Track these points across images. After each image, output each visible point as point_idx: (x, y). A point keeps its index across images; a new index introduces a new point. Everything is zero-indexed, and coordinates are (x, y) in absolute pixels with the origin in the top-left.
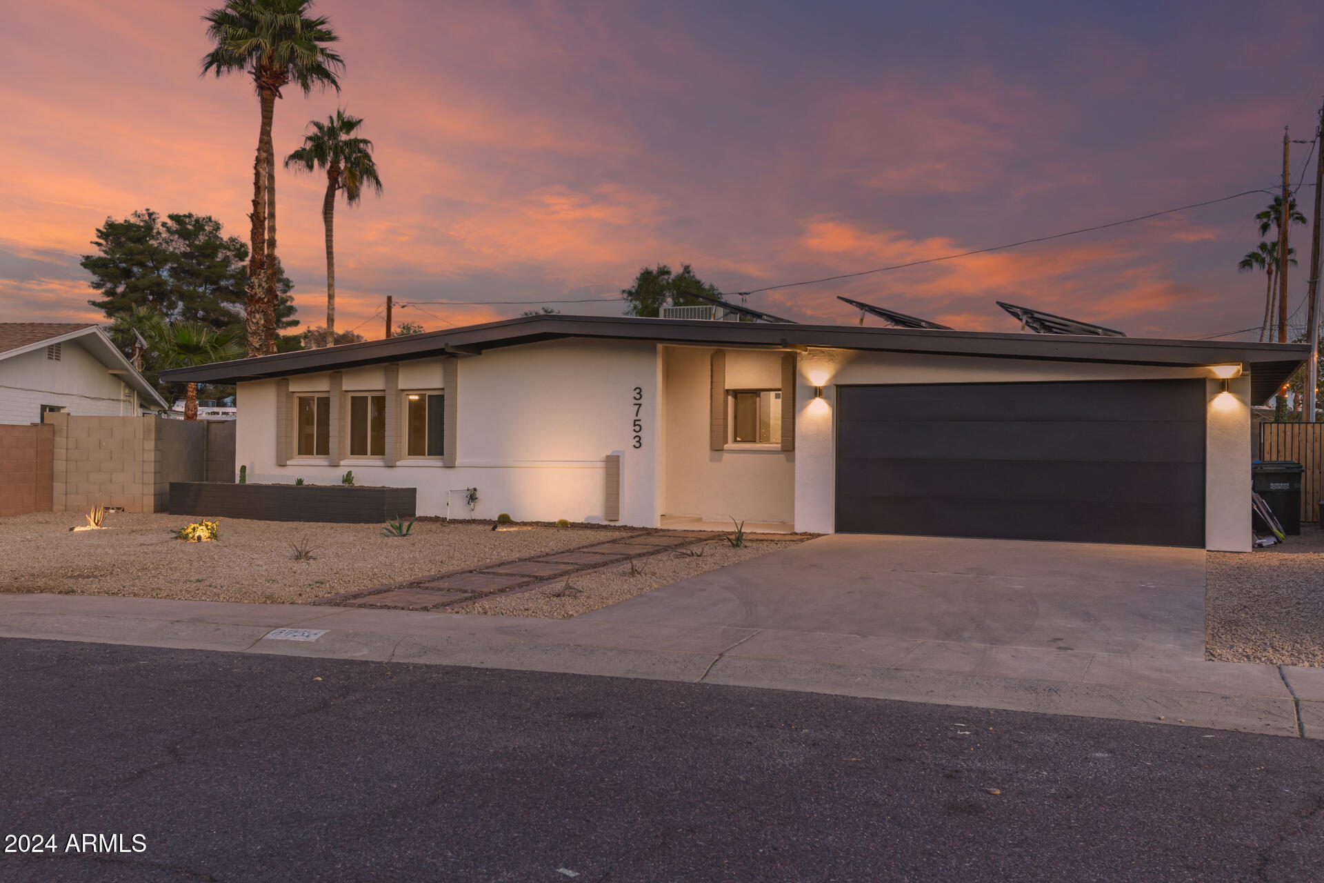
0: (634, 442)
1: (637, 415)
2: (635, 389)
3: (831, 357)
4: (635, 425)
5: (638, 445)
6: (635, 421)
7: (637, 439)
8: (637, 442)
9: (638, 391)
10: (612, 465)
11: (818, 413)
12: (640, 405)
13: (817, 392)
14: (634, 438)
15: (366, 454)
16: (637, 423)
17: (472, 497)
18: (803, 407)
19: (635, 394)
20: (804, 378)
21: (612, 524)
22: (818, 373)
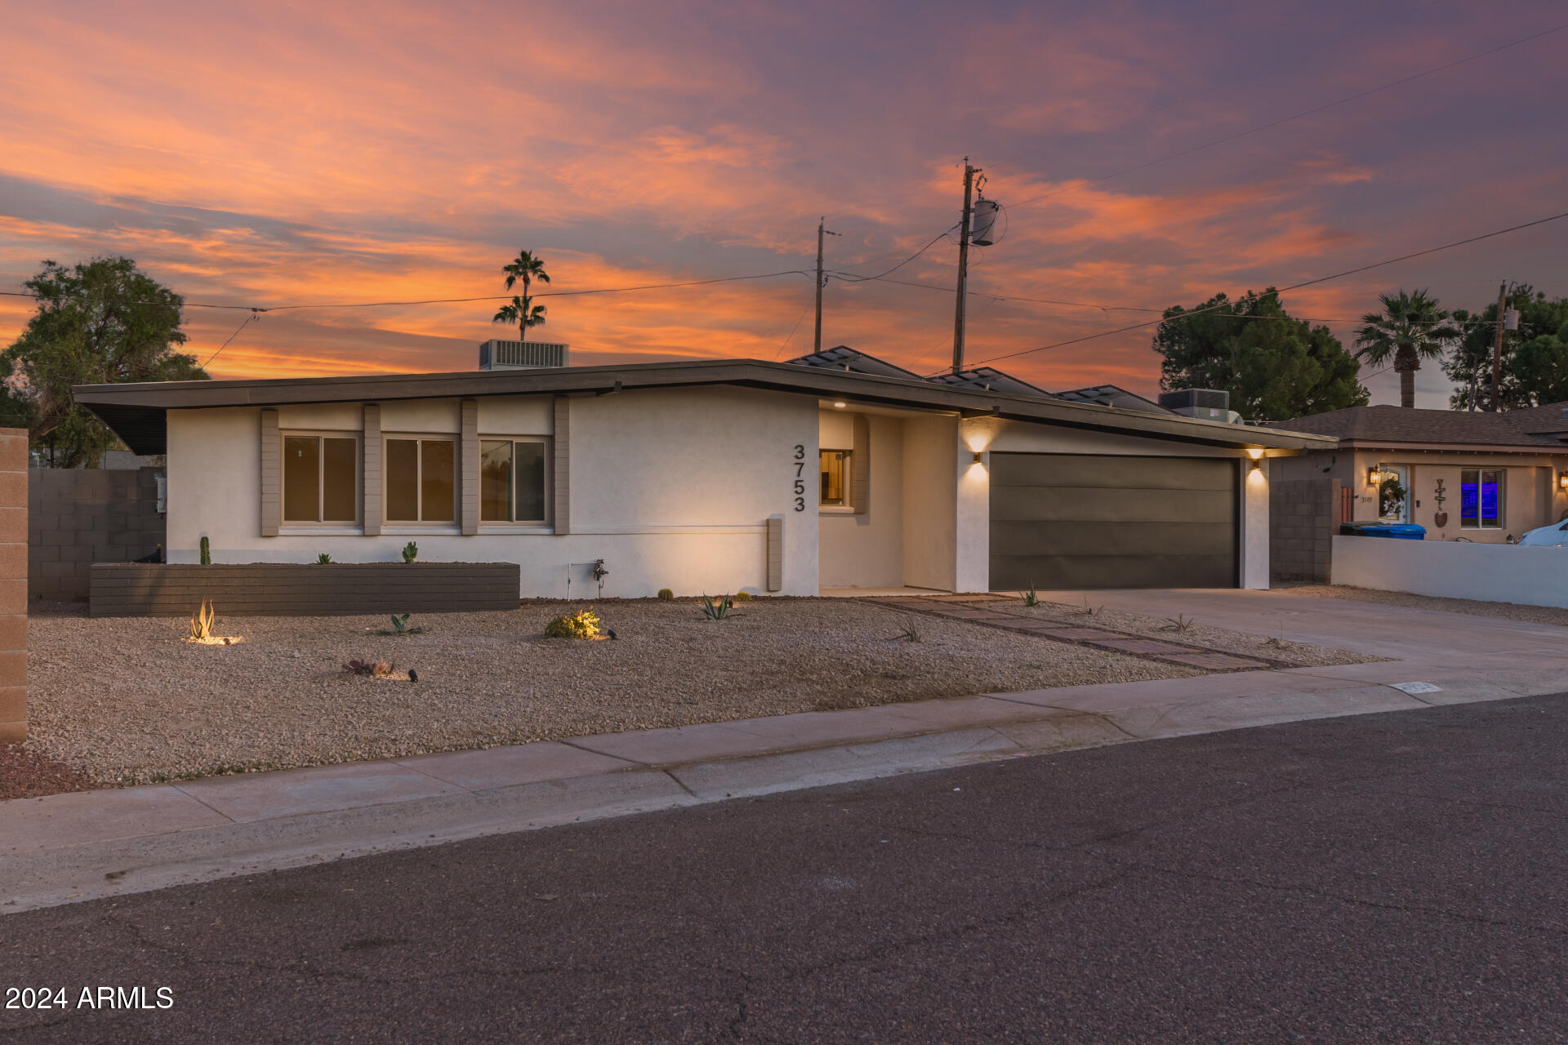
0: (796, 505)
1: (799, 475)
2: (797, 447)
3: (988, 425)
4: (796, 486)
5: (800, 508)
6: (797, 481)
7: (799, 501)
8: (800, 504)
9: (799, 449)
10: (772, 531)
11: (977, 477)
12: (802, 464)
13: (977, 458)
14: (797, 500)
15: (416, 519)
16: (799, 484)
17: (597, 571)
18: (965, 471)
19: (796, 452)
20: (964, 443)
21: (773, 595)
22: (978, 440)
